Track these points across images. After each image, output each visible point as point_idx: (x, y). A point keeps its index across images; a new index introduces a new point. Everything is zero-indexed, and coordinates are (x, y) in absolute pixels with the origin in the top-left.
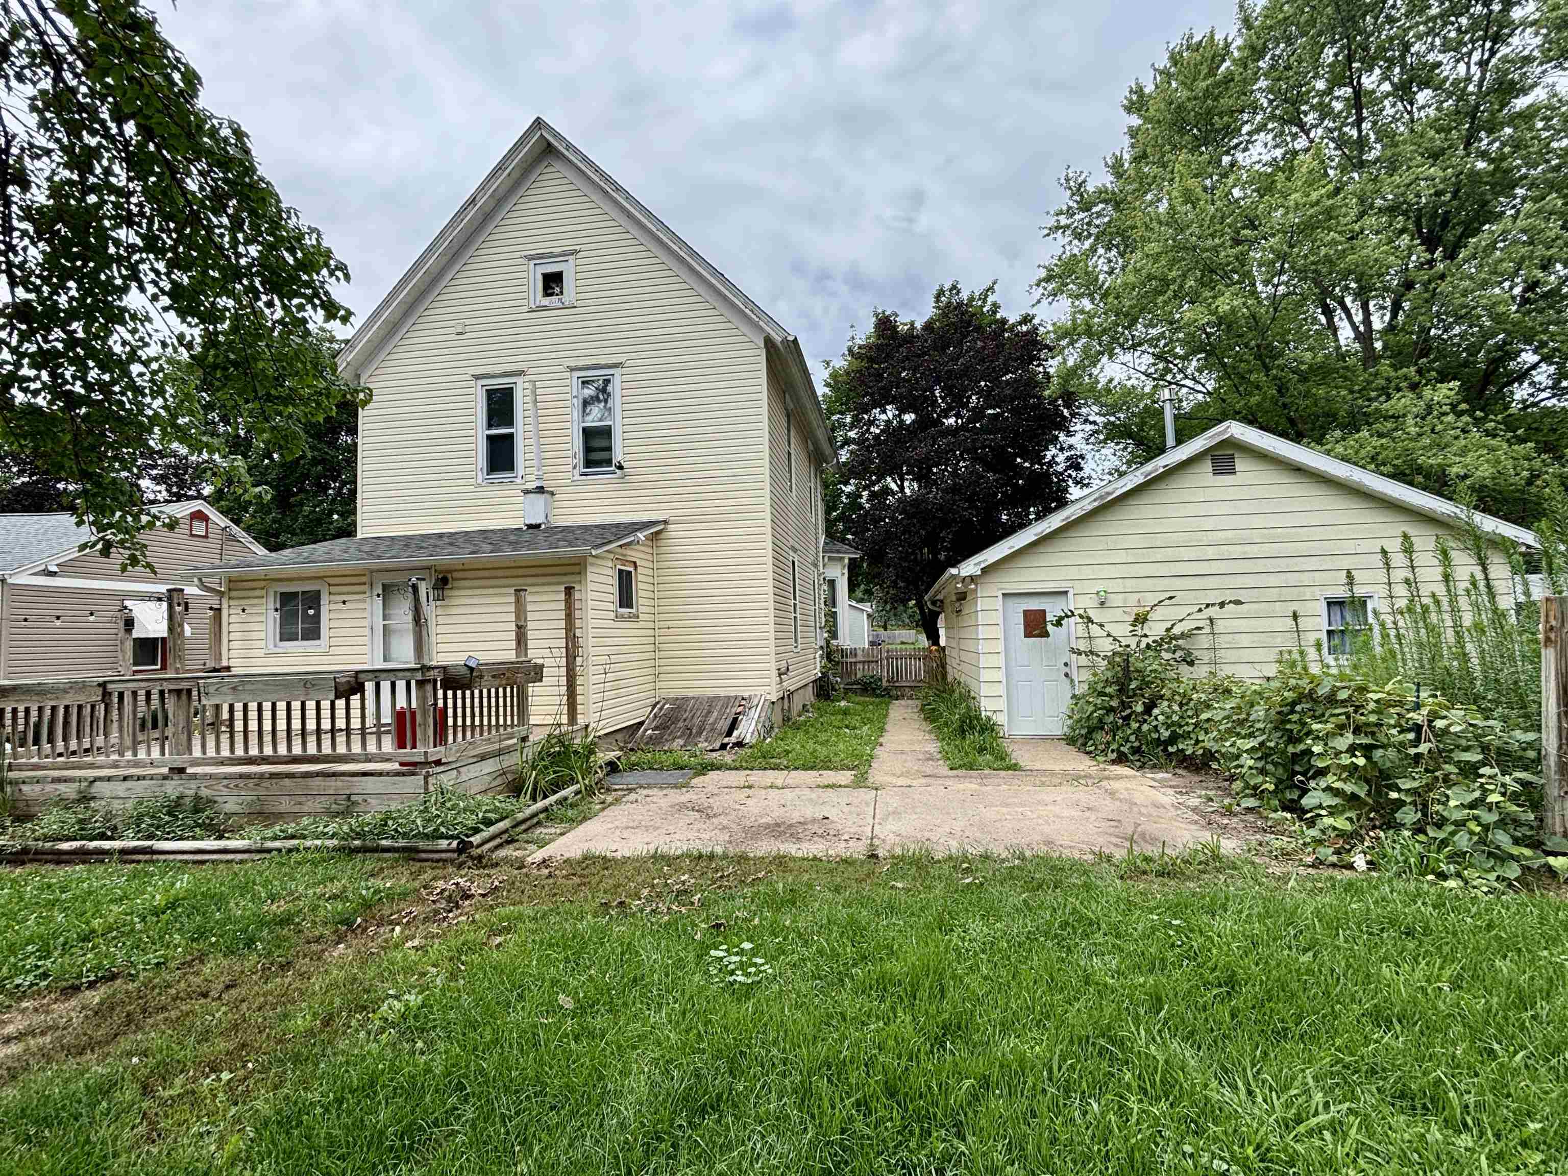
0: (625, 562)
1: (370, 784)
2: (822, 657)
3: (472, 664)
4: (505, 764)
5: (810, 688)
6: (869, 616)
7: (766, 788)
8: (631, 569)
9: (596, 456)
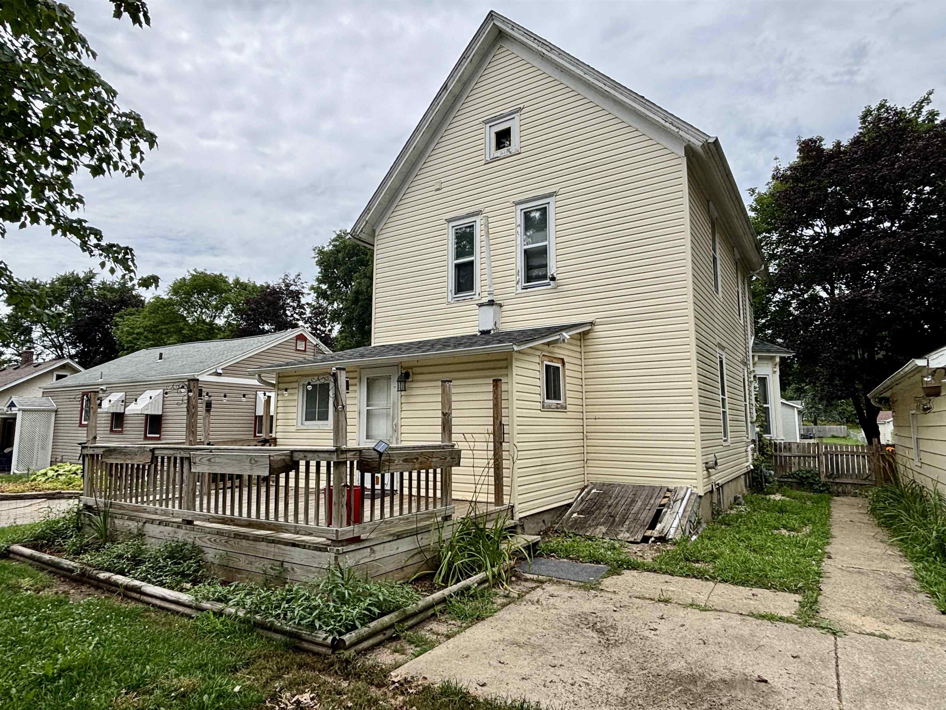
0: (552, 359)
1: (297, 554)
2: (754, 450)
3: (380, 449)
4: (424, 542)
5: (742, 481)
6: (800, 412)
7: (685, 606)
8: (559, 365)
9: (535, 272)
